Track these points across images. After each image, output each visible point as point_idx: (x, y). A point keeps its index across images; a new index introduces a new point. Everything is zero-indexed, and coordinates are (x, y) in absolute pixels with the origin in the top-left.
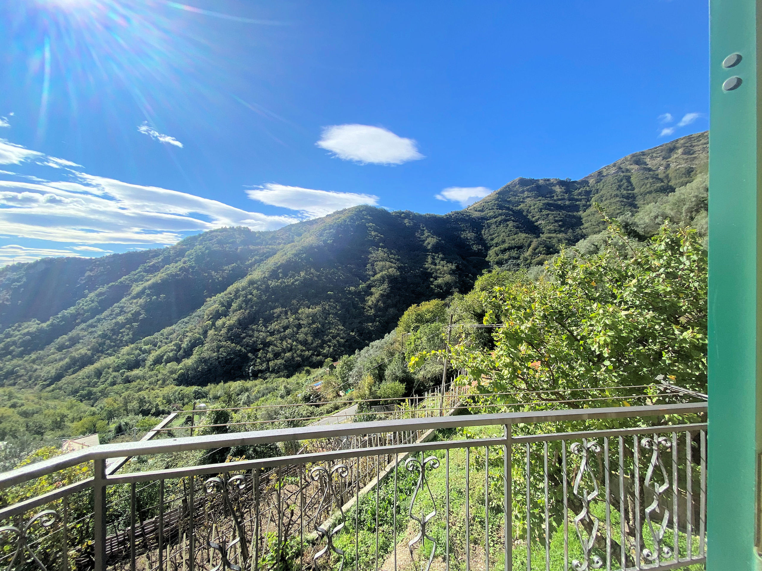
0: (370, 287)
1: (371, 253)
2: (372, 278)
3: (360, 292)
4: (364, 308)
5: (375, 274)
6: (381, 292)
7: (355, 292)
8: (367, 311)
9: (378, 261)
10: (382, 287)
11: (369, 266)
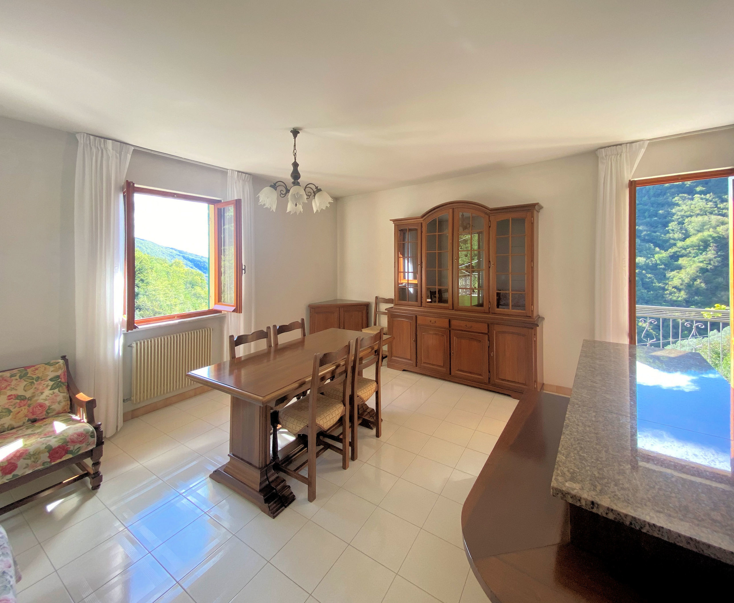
1: (678, 205)
4: (664, 289)
5: (687, 236)
6: (701, 265)
8: (671, 294)
9: (691, 216)
10: (701, 257)
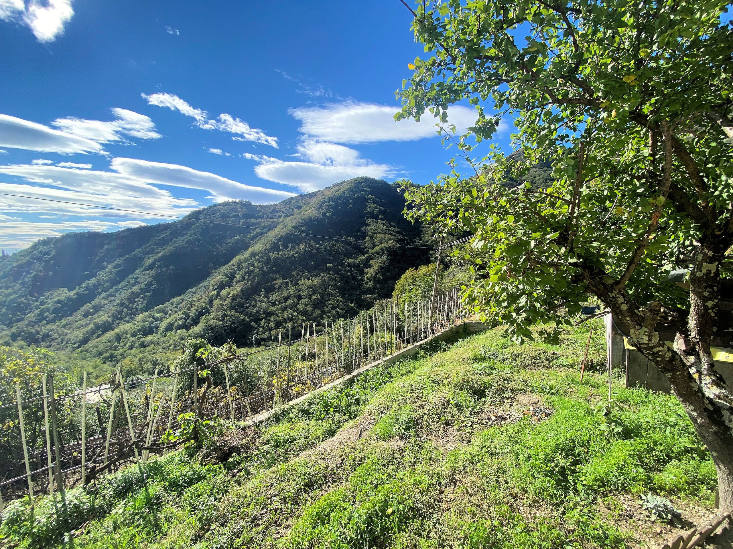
0: (369, 259)
2: (371, 251)
3: (358, 265)
7: (354, 264)
11: (367, 238)
